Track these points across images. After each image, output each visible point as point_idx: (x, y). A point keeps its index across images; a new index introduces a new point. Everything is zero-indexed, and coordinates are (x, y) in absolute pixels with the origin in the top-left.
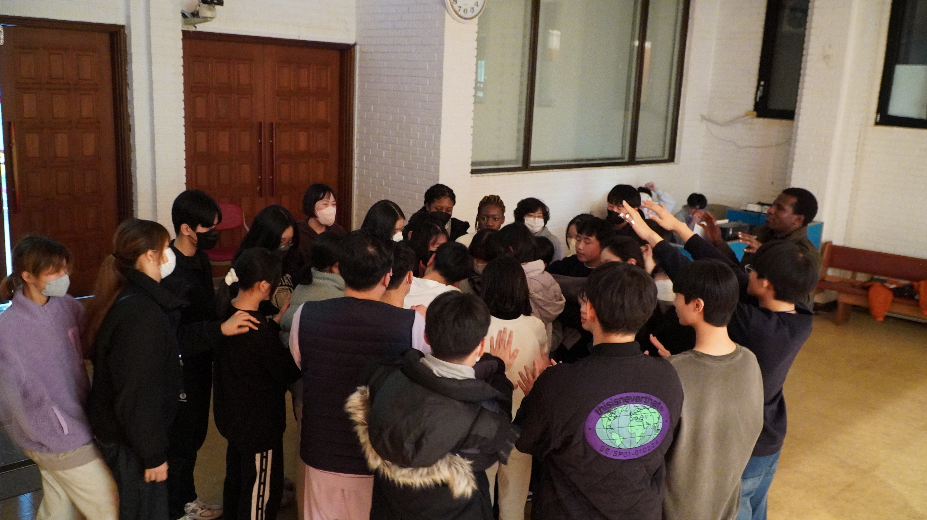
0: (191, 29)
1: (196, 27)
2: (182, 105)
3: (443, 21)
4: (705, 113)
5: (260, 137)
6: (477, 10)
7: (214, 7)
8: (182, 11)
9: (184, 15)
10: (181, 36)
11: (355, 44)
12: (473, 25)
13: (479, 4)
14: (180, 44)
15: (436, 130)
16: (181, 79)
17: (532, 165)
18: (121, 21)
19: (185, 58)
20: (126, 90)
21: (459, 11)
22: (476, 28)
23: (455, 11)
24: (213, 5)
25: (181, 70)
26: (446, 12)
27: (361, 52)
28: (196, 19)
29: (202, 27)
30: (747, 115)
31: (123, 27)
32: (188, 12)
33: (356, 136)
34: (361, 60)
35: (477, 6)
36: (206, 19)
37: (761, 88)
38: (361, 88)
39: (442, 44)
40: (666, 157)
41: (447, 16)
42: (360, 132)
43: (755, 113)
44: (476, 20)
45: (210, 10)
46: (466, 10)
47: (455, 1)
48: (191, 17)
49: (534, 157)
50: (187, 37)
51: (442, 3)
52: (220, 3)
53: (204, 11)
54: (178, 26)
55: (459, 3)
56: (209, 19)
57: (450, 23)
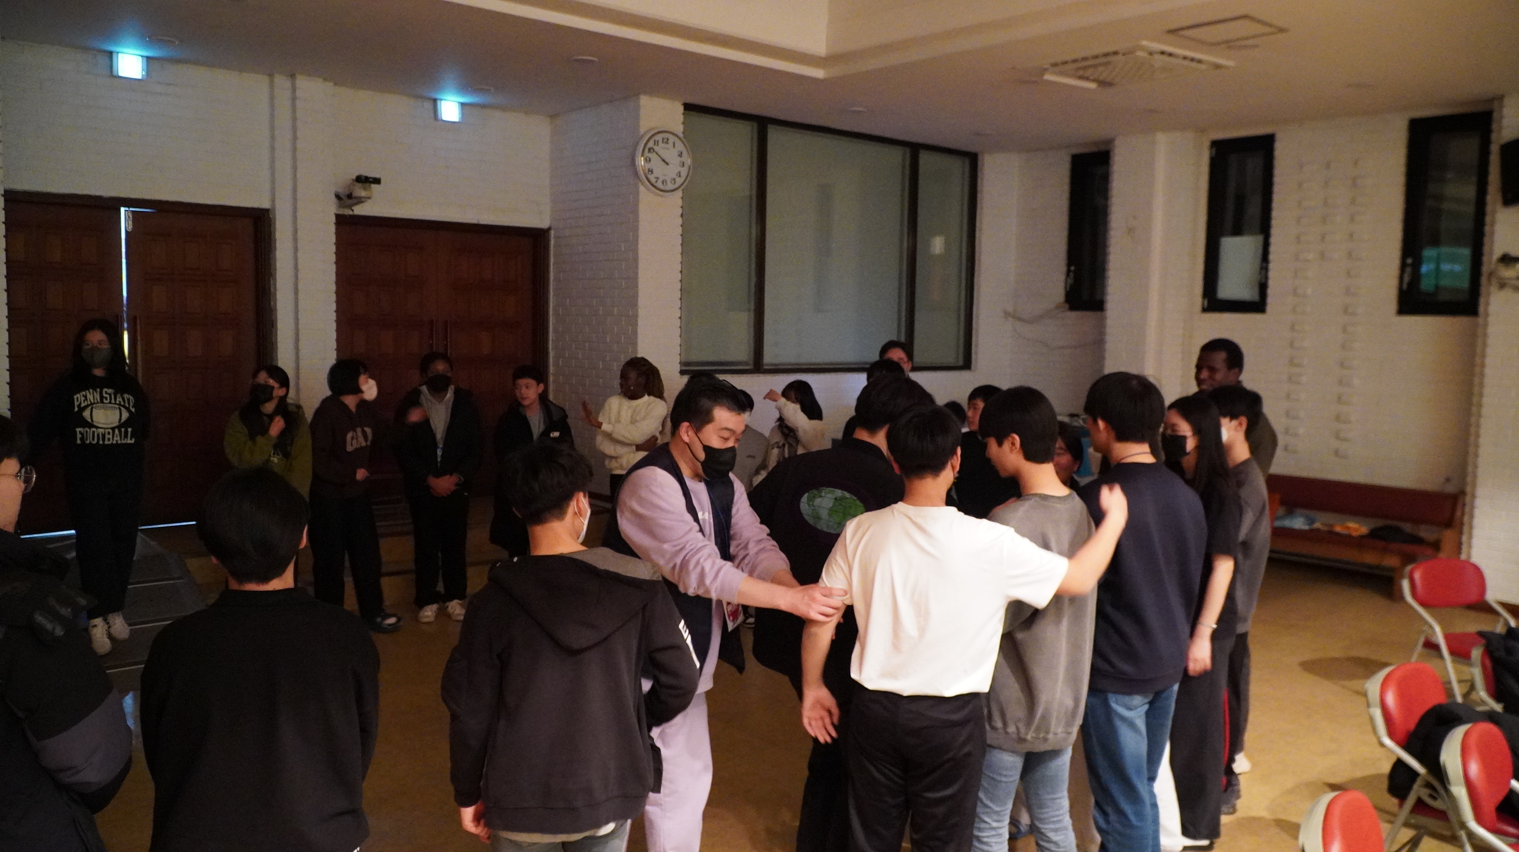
0: (348, 212)
1: (353, 211)
2: (334, 297)
3: (637, 194)
4: (1010, 309)
5: (431, 337)
6: (679, 181)
7: (370, 186)
8: (336, 192)
9: (338, 197)
10: (333, 219)
11: (549, 229)
12: (676, 199)
13: (682, 175)
14: (332, 228)
15: (633, 320)
16: (333, 268)
17: (766, 367)
18: (266, 205)
19: (338, 244)
20: (269, 281)
21: (656, 182)
22: (680, 202)
23: (650, 182)
24: (368, 184)
25: (333, 258)
26: (640, 184)
27: (557, 237)
28: (351, 202)
29: (360, 210)
30: (1058, 307)
31: (266, 211)
32: (342, 192)
33: (551, 336)
34: (555, 246)
35: (680, 176)
36: (360, 201)
37: (1072, 274)
38: (557, 279)
39: (636, 220)
40: (961, 363)
41: (642, 189)
42: (556, 331)
43: (1067, 306)
44: (679, 193)
45: (365, 189)
46: (665, 182)
47: (651, 171)
48: (345, 198)
49: (768, 358)
50: (342, 221)
51: (636, 174)
52: (377, 181)
53: (360, 192)
54: (331, 209)
55: (656, 174)
56: (363, 200)
57: (646, 196)
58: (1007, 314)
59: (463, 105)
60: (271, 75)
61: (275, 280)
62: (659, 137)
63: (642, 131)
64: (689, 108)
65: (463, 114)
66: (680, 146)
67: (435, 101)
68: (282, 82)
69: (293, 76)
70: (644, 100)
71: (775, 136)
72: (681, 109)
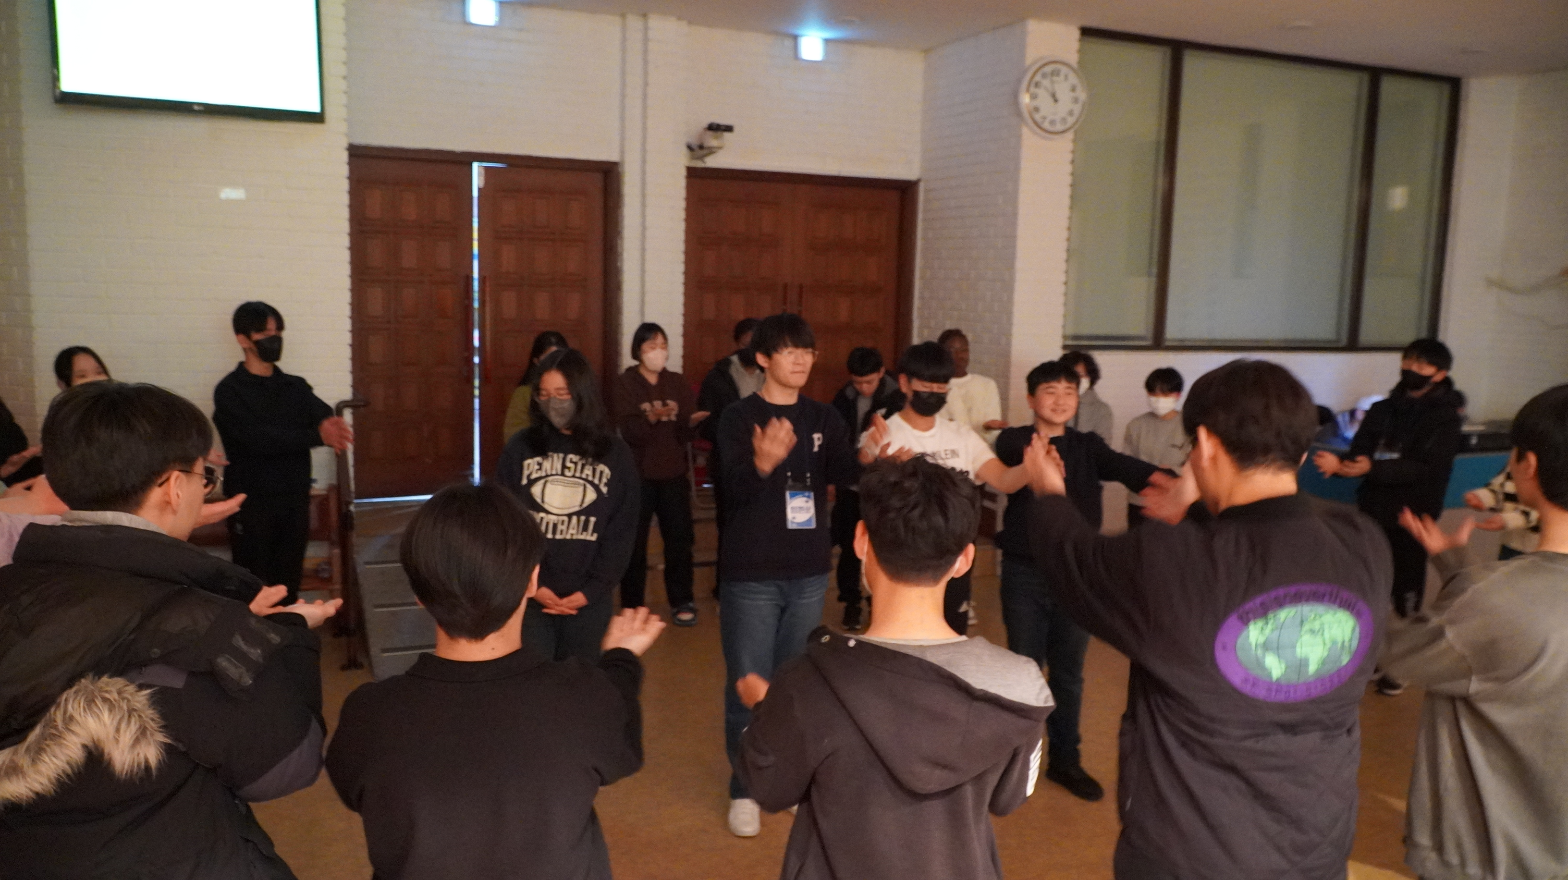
0: (699, 164)
1: (704, 162)
2: (682, 257)
3: (1019, 137)
4: (1493, 276)
5: (785, 302)
6: (1071, 120)
7: (722, 134)
8: (687, 142)
9: (690, 148)
10: (684, 172)
11: (919, 180)
12: (1066, 142)
13: (1074, 113)
14: (683, 182)
15: (1009, 287)
16: (683, 225)
17: (1168, 344)
18: (614, 158)
19: (688, 199)
20: (617, 240)
21: (1043, 122)
22: (1070, 146)
23: (1036, 123)
24: (719, 133)
25: (682, 215)
26: (1023, 125)
27: (927, 191)
28: (704, 152)
29: (712, 162)
31: (615, 164)
32: (695, 142)
33: (917, 303)
34: (924, 201)
35: (1071, 115)
36: (711, 151)
38: (925, 239)
39: (1016, 168)
41: (1025, 131)
42: (922, 298)
44: (1070, 135)
45: (716, 138)
46: (1053, 121)
47: (1037, 109)
48: (697, 149)
49: (1172, 332)
50: (693, 174)
51: (1019, 114)
52: (729, 129)
53: (712, 141)
54: (681, 161)
55: (1043, 112)
56: (714, 150)
57: (1030, 140)
58: (1490, 283)
59: (827, 41)
60: (623, 16)
61: (622, 238)
62: (1048, 69)
63: (1028, 61)
64: (1087, 32)
65: (827, 52)
66: (1073, 79)
67: (795, 38)
68: (634, 22)
69: (645, 16)
70: (1033, 26)
71: (1192, 64)
72: (1076, 34)
